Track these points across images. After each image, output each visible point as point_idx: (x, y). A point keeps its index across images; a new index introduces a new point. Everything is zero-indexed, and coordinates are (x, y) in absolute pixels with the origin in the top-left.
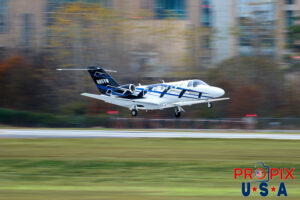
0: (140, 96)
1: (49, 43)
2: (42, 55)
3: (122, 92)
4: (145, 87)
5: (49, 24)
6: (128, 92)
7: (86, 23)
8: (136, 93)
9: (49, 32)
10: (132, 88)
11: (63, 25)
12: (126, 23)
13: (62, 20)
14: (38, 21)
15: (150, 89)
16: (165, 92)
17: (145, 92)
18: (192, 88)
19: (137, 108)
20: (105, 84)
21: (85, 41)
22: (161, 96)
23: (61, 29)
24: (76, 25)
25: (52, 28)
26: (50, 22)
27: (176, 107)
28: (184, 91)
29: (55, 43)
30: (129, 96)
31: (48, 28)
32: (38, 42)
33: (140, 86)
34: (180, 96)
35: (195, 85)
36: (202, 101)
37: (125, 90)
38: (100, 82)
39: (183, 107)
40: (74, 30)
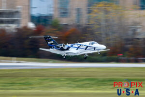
0: (68, 49)
1: (89, 22)
2: (86, 28)
3: (59, 47)
4: (70, 45)
5: (89, 13)
6: (62, 48)
7: (107, 12)
8: (66, 48)
9: (89, 16)
10: (64, 46)
11: (96, 13)
12: (126, 12)
13: (96, 11)
14: (84, 11)
15: (72, 46)
16: (79, 47)
17: (70, 47)
18: (91, 45)
19: (66, 55)
20: (52, 44)
21: (107, 21)
22: (77, 49)
23: (95, 15)
24: (102, 13)
25: (91, 15)
26: (90, 12)
27: (85, 54)
28: (87, 47)
29: (92, 22)
30: (62, 49)
31: (89, 15)
32: (84, 21)
33: (68, 45)
34: (86, 49)
35: (92, 44)
36: (96, 51)
37: (61, 47)
38: (49, 43)
39: (88, 54)
40: (101, 15)
